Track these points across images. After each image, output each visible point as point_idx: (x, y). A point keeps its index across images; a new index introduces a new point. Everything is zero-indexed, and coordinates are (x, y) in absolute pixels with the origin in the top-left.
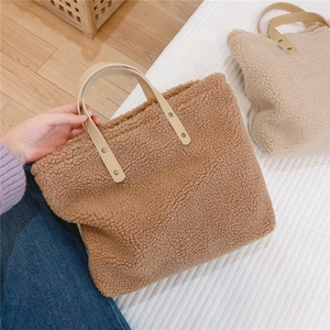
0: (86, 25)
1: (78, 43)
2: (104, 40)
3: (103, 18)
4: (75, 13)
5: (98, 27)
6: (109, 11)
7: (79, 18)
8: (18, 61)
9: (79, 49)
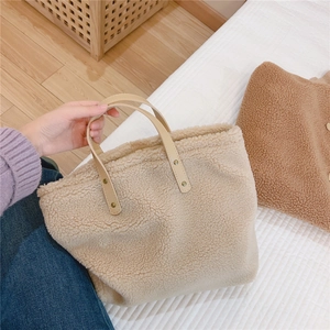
0: (95, 47)
1: (85, 63)
2: (109, 63)
3: (111, 43)
4: (86, 35)
5: (106, 50)
6: (117, 38)
7: (89, 41)
8: (25, 71)
9: (85, 68)
